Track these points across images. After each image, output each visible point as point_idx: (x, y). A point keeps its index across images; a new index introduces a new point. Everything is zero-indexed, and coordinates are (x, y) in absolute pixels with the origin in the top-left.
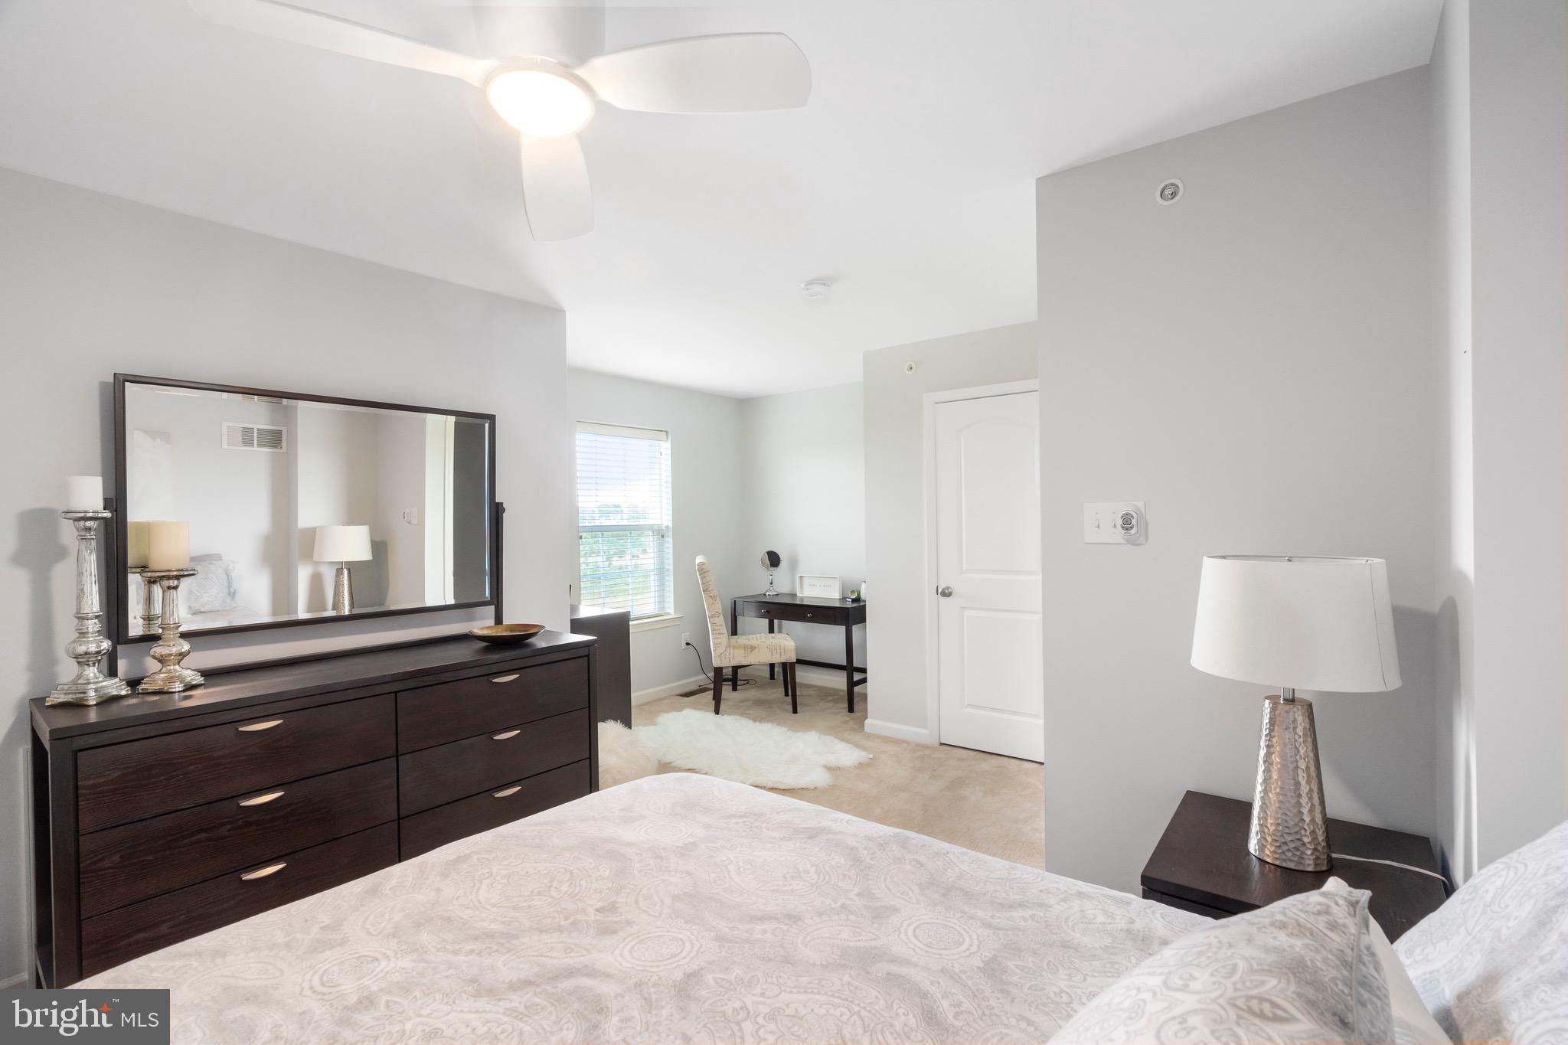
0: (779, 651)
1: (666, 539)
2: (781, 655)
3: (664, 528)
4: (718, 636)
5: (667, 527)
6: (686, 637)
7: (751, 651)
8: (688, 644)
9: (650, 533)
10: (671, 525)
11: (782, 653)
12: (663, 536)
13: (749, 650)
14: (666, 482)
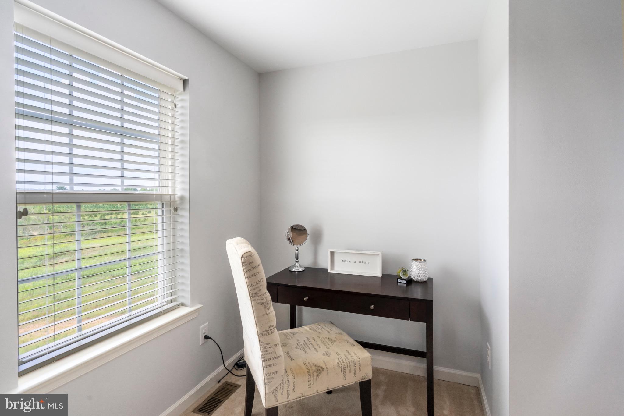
0: (353, 370)
1: (180, 212)
2: (355, 373)
3: (177, 199)
4: (273, 362)
5: (182, 198)
6: (203, 328)
7: (318, 376)
8: (206, 337)
9: (159, 205)
10: (187, 195)
11: (357, 371)
12: (176, 210)
13: (315, 374)
14: (182, 142)
